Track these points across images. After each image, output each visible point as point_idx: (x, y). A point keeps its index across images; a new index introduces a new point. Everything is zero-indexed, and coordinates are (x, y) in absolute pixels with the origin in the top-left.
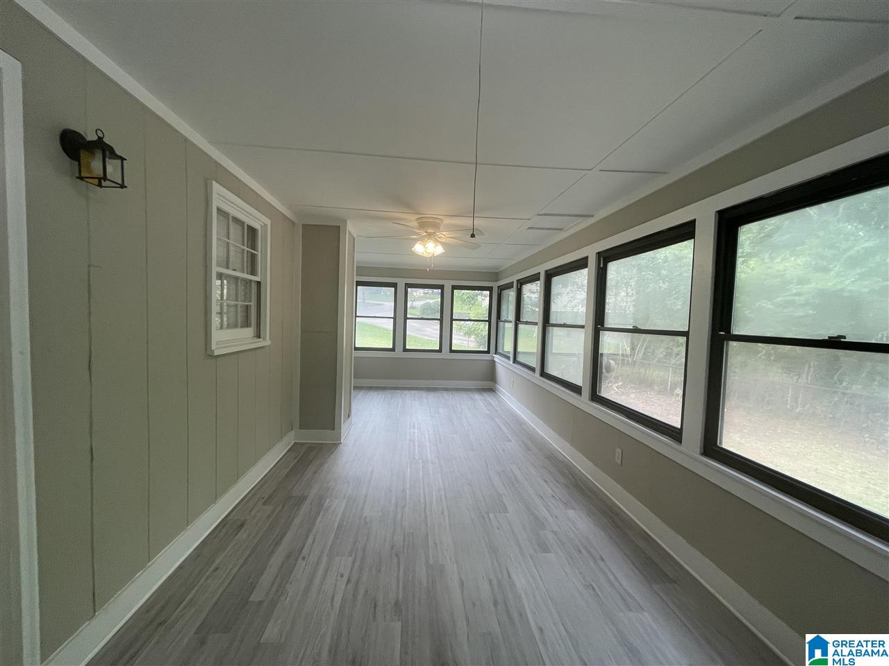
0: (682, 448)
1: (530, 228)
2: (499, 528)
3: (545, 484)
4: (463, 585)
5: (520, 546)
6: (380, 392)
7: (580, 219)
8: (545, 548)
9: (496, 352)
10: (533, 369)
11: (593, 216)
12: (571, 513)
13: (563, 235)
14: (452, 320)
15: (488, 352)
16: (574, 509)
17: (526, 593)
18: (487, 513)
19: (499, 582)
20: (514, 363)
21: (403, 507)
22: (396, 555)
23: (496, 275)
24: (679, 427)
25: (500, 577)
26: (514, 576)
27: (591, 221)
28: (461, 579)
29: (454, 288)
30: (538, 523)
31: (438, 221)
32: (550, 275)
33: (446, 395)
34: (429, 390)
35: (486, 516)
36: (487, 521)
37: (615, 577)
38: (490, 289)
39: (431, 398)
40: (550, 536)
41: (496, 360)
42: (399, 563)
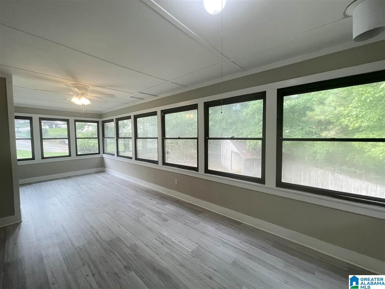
0: (199, 172)
1: (132, 97)
2: (146, 222)
3: (151, 201)
4: (147, 245)
5: (158, 223)
6: (28, 186)
7: (153, 97)
8: (165, 220)
9: (104, 153)
10: (131, 158)
11: (158, 96)
12: (167, 206)
13: (142, 102)
14: (76, 138)
15: (99, 153)
16: (166, 205)
17: (169, 235)
18: (138, 219)
19: (159, 237)
20: (117, 156)
21: (97, 233)
22: (110, 252)
23: (100, 115)
24: (197, 167)
25: (158, 236)
26: (162, 233)
27: (156, 98)
28: (145, 244)
29: (76, 121)
30: (158, 214)
31: (87, 87)
32: (136, 117)
33: (79, 179)
34: (65, 178)
35: (138, 220)
36: (140, 221)
37: (189, 218)
38: (97, 122)
39: (70, 182)
40: (165, 216)
41: (104, 156)
42: (114, 253)
